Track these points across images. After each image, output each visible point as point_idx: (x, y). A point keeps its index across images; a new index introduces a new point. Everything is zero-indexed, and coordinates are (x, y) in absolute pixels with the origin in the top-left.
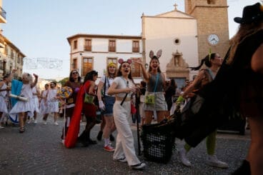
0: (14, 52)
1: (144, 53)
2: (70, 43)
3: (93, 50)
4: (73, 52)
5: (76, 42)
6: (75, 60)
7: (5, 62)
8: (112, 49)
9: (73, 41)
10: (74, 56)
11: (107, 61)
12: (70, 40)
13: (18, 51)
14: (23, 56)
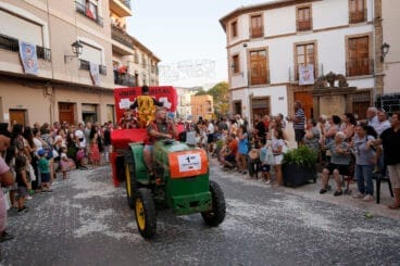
0: (146, 57)
1: (378, 20)
2: (224, 27)
3: (267, 33)
4: (232, 43)
5: (234, 24)
6: (236, 57)
7: (136, 75)
8: (304, 26)
9: (230, 23)
10: (234, 51)
11: (296, 51)
12: (224, 22)
13: (150, 54)
14: (158, 60)
